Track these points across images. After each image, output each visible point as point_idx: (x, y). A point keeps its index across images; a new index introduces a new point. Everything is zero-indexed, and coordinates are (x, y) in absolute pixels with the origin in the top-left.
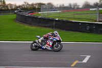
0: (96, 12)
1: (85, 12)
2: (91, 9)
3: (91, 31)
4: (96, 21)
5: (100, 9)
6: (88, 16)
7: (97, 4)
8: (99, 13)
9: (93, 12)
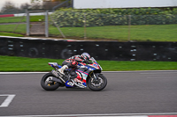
0: (24, 20)
1: (6, 20)
2: (16, 15)
3: (16, 53)
4: (25, 35)
5: (31, 14)
6: (12, 27)
7: (27, 5)
8: (31, 22)
9: (19, 20)
